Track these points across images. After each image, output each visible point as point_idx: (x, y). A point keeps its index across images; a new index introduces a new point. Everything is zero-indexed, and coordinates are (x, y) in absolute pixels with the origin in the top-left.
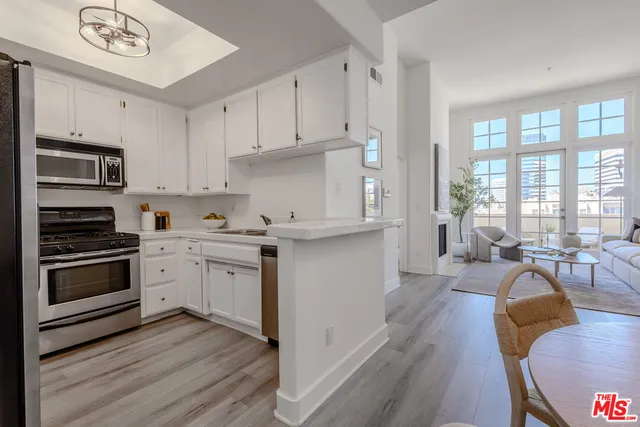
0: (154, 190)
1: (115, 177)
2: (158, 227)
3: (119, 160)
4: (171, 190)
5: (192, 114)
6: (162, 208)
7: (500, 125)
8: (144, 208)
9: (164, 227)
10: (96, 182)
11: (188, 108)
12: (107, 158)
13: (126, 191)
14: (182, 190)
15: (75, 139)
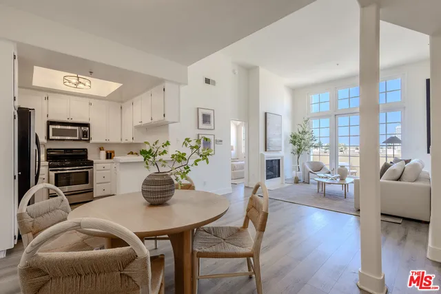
0: (105, 141)
1: (86, 136)
2: (107, 158)
3: (88, 128)
4: (112, 141)
5: (123, 105)
6: (110, 149)
7: (326, 96)
8: (101, 149)
9: (111, 158)
10: (77, 138)
11: (122, 102)
12: (82, 128)
13: (91, 142)
14: (119, 141)
15: (70, 121)
